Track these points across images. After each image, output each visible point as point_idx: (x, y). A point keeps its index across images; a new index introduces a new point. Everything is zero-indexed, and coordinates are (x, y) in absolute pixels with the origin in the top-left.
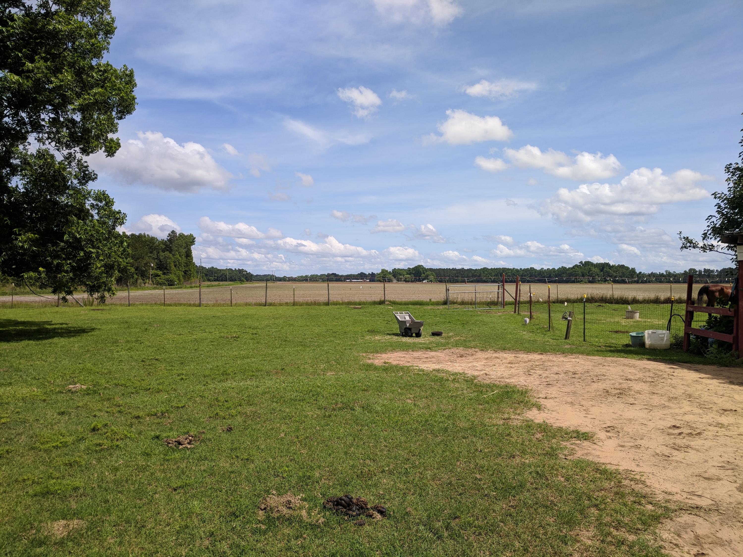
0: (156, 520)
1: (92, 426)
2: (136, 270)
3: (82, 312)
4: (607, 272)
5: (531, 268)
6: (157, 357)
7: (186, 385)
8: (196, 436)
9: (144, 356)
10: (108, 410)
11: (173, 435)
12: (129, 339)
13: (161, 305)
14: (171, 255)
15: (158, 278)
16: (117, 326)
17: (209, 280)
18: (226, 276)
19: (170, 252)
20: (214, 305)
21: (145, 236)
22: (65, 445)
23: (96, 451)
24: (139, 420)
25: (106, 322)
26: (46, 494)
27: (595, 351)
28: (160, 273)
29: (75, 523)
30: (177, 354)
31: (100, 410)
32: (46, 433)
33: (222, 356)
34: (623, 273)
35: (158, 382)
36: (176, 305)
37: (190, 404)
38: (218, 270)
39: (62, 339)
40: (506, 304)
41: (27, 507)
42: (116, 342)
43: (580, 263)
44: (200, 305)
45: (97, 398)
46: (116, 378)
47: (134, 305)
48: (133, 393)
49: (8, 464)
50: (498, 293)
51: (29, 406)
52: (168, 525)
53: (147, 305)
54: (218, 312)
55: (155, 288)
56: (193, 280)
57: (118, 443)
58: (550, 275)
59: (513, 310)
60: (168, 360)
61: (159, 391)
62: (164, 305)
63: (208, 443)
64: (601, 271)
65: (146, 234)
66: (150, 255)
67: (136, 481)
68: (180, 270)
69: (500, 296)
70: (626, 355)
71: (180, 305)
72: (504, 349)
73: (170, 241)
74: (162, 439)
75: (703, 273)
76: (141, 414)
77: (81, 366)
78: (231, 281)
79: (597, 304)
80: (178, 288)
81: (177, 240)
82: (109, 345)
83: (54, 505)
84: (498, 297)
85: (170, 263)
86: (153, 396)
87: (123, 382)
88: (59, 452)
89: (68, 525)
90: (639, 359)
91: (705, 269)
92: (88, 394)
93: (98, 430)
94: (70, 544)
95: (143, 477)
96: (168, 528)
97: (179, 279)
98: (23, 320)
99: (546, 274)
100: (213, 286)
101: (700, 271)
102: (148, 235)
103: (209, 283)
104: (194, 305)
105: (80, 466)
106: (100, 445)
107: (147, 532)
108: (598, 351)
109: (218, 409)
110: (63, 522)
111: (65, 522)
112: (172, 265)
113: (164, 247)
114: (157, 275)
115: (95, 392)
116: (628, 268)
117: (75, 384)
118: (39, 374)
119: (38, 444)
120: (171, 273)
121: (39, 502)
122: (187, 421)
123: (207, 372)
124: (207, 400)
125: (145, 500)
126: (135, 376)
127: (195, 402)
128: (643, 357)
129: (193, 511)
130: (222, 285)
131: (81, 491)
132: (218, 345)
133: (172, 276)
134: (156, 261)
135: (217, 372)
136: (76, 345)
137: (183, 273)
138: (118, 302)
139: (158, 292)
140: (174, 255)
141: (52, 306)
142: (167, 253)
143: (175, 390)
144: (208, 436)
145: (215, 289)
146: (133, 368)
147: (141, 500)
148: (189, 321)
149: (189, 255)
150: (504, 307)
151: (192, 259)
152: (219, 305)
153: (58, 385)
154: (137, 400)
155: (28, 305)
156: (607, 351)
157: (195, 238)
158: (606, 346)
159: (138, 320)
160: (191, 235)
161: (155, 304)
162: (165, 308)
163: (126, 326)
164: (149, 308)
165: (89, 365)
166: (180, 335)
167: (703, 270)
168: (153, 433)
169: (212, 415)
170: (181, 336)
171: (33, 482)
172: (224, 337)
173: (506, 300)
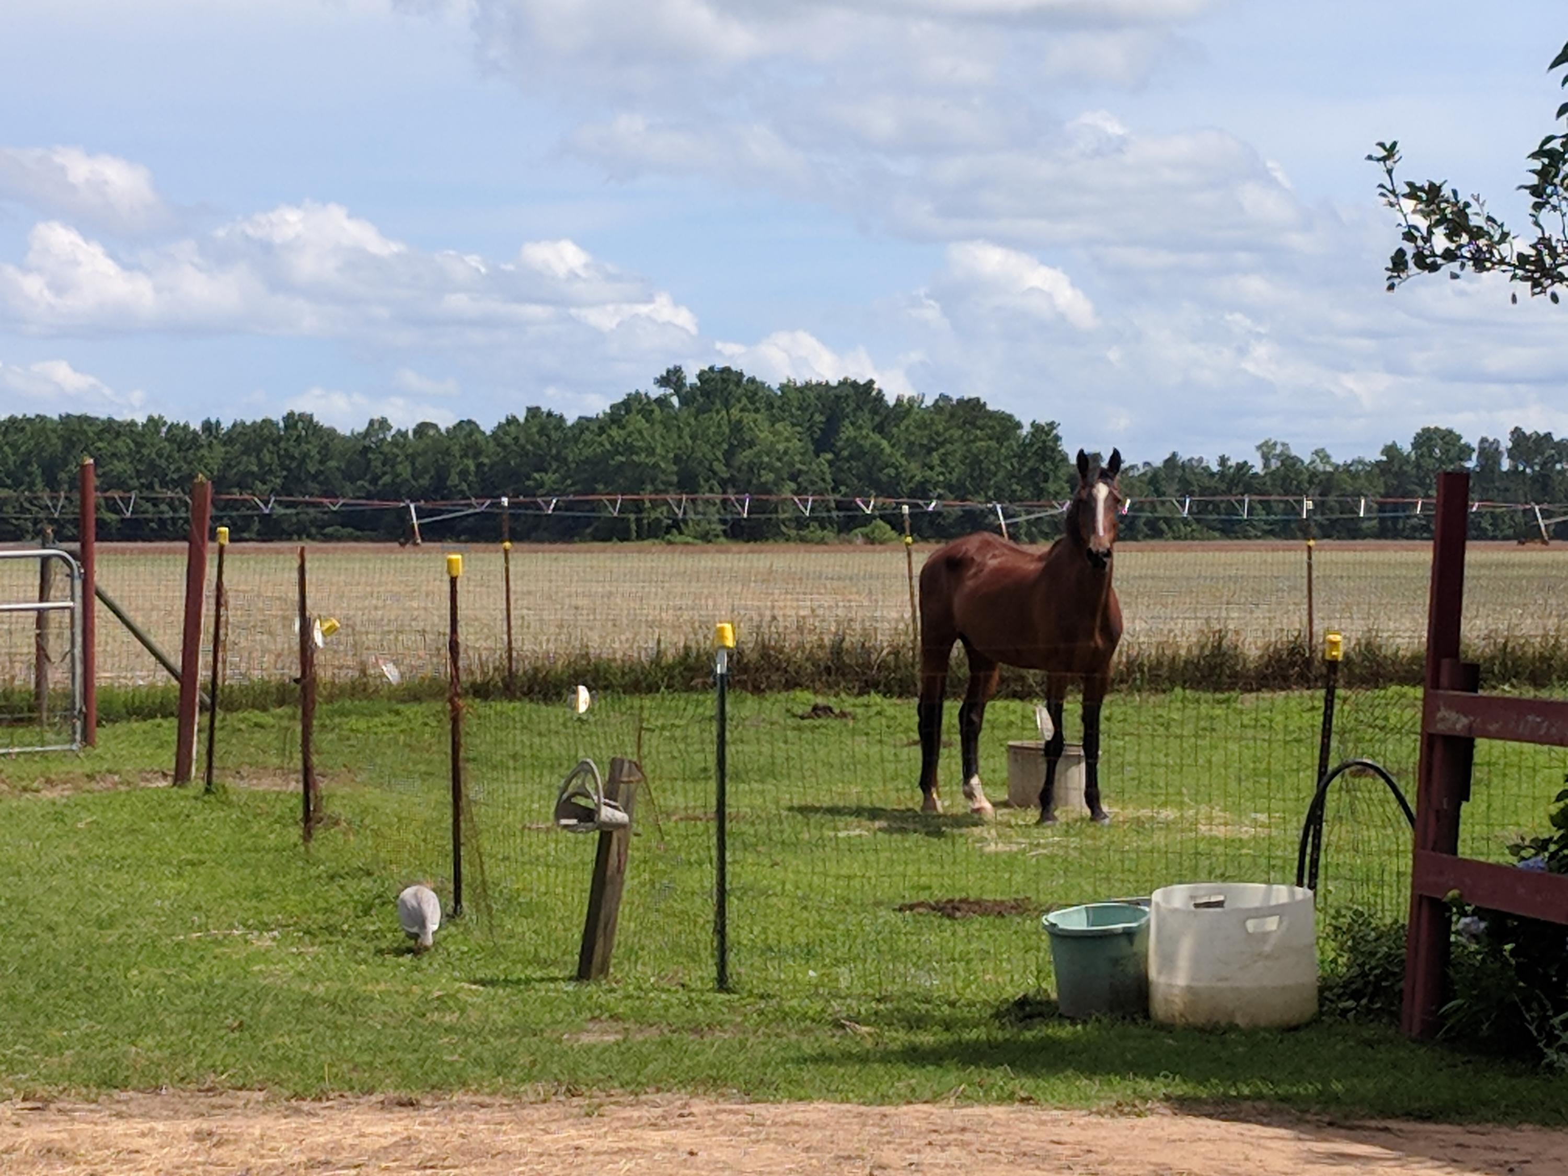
4: (859, 454)
5: (291, 420)
27: (802, 1061)
34: (974, 462)
40: (110, 716)
43: (663, 381)
50: (41, 618)
58: (441, 477)
59: (168, 760)
64: (821, 445)
69: (56, 647)
70: (1024, 1084)
72: (108, 1083)
75: (1506, 464)
79: (805, 699)
84: (42, 655)
90: (1119, 1109)
91: (1518, 435)
99: (405, 470)
101: (1489, 451)
108: (823, 1058)
116: (1007, 424)
128: (1145, 1086)
150: (87, 739)
156: (887, 1058)
158: (876, 1018)
167: (1506, 443)
173: (103, 677)
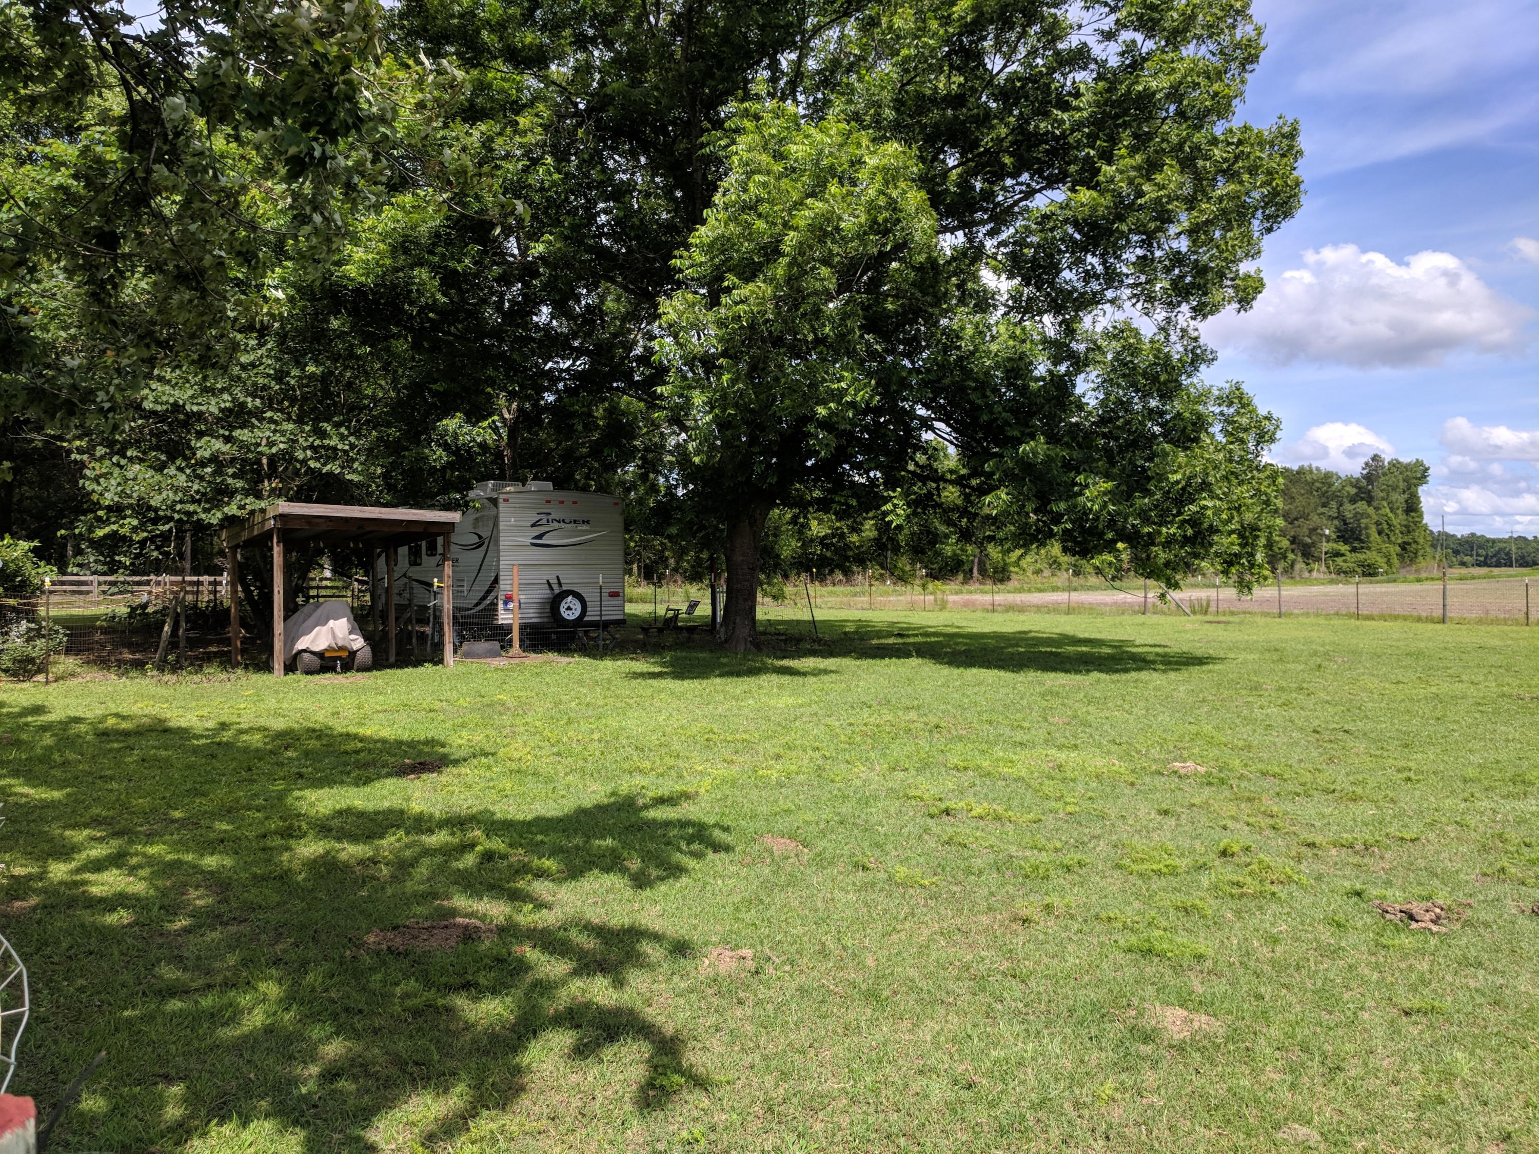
0: (1366, 1064)
1: (1222, 846)
2: (1292, 542)
3: (1189, 626)
6: (1346, 727)
7: (1417, 793)
8: (1450, 909)
9: (1317, 722)
10: (1251, 820)
11: (1396, 897)
12: (1284, 684)
13: (1350, 616)
14: (1371, 511)
15: (1339, 560)
16: (1257, 656)
17: (1463, 564)
18: (1508, 554)
19: (1369, 503)
20: (1480, 622)
21: (1311, 472)
22: (1173, 872)
23: (1232, 896)
24: (1315, 851)
25: (1234, 647)
26: (1148, 952)
28: (1343, 548)
29: (1201, 1020)
30: (1393, 724)
31: (1233, 818)
32: (1138, 842)
33: (1507, 740)
35: (1351, 778)
36: (1384, 618)
37: (1432, 836)
38: (1488, 540)
39: (1155, 675)
41: (1118, 968)
42: (1256, 687)
44: (1443, 621)
45: (1227, 793)
46: (1261, 760)
47: (1290, 615)
48: (1298, 795)
49: (1082, 884)
51: (1108, 790)
52: (1395, 1082)
53: (1317, 615)
54: (1490, 636)
55: (1331, 582)
56: (1424, 564)
57: (1274, 888)
60: (1373, 735)
61: (1355, 799)
62: (1358, 617)
63: (1481, 930)
65: (1314, 466)
66: (1321, 510)
67: (1316, 972)
68: (1390, 542)
71: (1396, 618)
73: (1369, 478)
74: (1370, 900)
76: (1318, 839)
77: (1193, 728)
78: (1521, 566)
80: (1388, 581)
81: (1384, 474)
82: (1244, 692)
83: (1162, 975)
85: (1367, 528)
86: (1342, 807)
87: (1277, 770)
88: (1163, 882)
89: (1192, 1021)
92: (1210, 784)
93: (1232, 855)
94: (1197, 1056)
95: (1333, 969)
96: (1394, 1090)
97: (1389, 563)
98: (1086, 635)
100: (1473, 578)
102: (1318, 469)
103: (1464, 571)
104: (1430, 620)
105: (1204, 917)
106: (1238, 884)
107: (1349, 1083)
109: (1505, 859)
110: (1181, 1012)
111: (1186, 1013)
112: (1373, 531)
113: (1353, 491)
114: (1338, 554)
115: (1222, 782)
117: (1185, 761)
118: (1121, 736)
119: (1126, 861)
120: (1369, 548)
121: (1136, 963)
122: (1424, 873)
123: (1471, 772)
124: (1473, 834)
125: (1337, 1017)
126: (1301, 761)
127: (1444, 834)
129: (1454, 1070)
130: (1499, 576)
131: (1209, 964)
132: (1497, 712)
133: (1371, 556)
134: (1336, 522)
135: (1498, 776)
136: (1182, 688)
137: (1398, 549)
138: (1256, 609)
139: (1344, 590)
140: (1377, 509)
141: (1135, 613)
142: (1361, 506)
143: (1392, 801)
144: (1483, 916)
145: (1482, 584)
146: (1297, 744)
147: (1330, 1013)
148: (1418, 655)
149: (1412, 507)
151: (1421, 516)
152: (1496, 622)
153: (1155, 760)
154: (1308, 810)
155: (1092, 610)
157: (1427, 469)
159: (1300, 647)
160: (1419, 463)
161: (1337, 614)
162: (1358, 623)
163: (1275, 657)
164: (1322, 621)
165: (1208, 728)
166: (1398, 683)
168: (1347, 884)
169: (1489, 871)
170: (1401, 686)
171: (1125, 927)
172: (1510, 696)
